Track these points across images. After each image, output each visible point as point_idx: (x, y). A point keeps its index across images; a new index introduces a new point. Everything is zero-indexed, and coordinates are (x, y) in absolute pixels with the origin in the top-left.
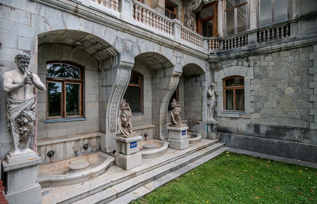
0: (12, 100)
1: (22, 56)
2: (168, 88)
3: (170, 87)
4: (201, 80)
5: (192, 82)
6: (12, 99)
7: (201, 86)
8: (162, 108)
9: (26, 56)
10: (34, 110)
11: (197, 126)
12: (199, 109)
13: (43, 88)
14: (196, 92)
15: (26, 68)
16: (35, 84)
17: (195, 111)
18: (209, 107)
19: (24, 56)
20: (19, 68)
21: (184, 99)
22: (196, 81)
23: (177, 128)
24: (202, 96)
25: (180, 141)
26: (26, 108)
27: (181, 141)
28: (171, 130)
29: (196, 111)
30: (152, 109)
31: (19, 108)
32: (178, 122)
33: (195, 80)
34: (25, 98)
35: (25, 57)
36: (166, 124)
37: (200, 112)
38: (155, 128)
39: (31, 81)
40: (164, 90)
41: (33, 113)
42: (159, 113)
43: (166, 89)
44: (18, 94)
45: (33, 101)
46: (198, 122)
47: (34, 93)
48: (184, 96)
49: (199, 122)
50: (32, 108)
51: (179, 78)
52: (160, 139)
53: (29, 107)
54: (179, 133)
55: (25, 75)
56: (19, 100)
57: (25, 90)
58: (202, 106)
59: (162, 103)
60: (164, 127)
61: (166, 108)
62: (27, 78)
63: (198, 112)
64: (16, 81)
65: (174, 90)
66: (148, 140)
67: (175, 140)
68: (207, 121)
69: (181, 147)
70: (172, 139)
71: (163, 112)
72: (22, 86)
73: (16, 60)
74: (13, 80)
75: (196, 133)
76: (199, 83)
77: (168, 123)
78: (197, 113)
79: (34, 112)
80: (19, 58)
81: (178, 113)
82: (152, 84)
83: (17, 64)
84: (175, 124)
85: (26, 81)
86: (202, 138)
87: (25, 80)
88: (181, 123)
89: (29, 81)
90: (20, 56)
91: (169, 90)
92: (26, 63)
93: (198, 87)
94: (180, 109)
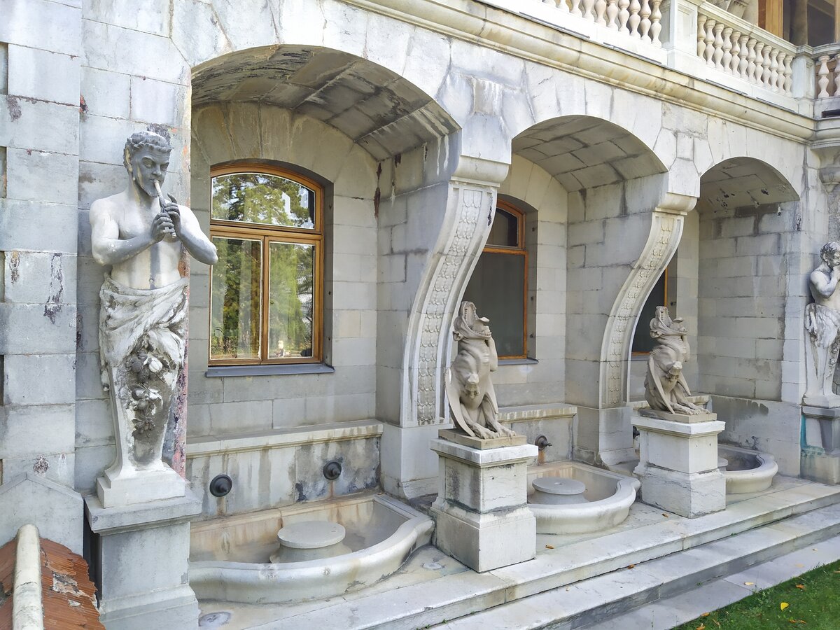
0: (115, 295)
1: (146, 142)
2: (635, 261)
3: (645, 258)
4: (777, 229)
5: (736, 239)
6: (116, 290)
7: (779, 254)
8: (608, 340)
9: (157, 144)
10: (180, 332)
11: (758, 419)
12: (766, 350)
13: (210, 254)
14: (755, 279)
15: (157, 184)
16: (186, 239)
17: (750, 360)
18: (813, 342)
19: (153, 142)
20: (136, 182)
21: (700, 307)
22: (757, 232)
23: (672, 422)
24: (784, 297)
25: (686, 478)
26: (158, 323)
27: (691, 478)
28: (649, 430)
29: (753, 357)
30: (567, 342)
31: (136, 320)
32: (674, 399)
33: (751, 231)
34: (153, 287)
35: (155, 147)
36: (624, 405)
37: (771, 363)
38: (576, 418)
39: (173, 230)
40: (620, 269)
41: (177, 341)
42: (597, 361)
43: (629, 266)
44: (133, 273)
45: (180, 300)
46: (761, 405)
47: (183, 270)
48: (698, 297)
49: (766, 403)
50: (174, 321)
51: (682, 219)
52: (600, 465)
53: (165, 319)
54: (682, 442)
55: (156, 209)
56: (135, 294)
57: (155, 260)
58: (782, 337)
59: (610, 318)
60: (615, 417)
61: (626, 340)
62: (162, 218)
63: (761, 363)
64: (127, 229)
65: (660, 269)
66: (549, 462)
67: (665, 472)
68: (803, 404)
69: (692, 506)
70: (650, 465)
71: (612, 358)
72: (143, 247)
73: (128, 156)
74: (119, 225)
75: (755, 448)
76: (768, 244)
77: (630, 401)
78: (758, 368)
79: (181, 337)
80: (135, 148)
81: (678, 365)
82: (570, 247)
83: (131, 170)
84: (666, 409)
85: (158, 227)
86: (778, 473)
87: (155, 226)
88: (691, 404)
89: (167, 230)
90: (141, 143)
91: (640, 267)
92: (159, 167)
93: (765, 255)
94: (688, 346)
